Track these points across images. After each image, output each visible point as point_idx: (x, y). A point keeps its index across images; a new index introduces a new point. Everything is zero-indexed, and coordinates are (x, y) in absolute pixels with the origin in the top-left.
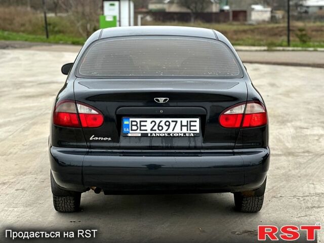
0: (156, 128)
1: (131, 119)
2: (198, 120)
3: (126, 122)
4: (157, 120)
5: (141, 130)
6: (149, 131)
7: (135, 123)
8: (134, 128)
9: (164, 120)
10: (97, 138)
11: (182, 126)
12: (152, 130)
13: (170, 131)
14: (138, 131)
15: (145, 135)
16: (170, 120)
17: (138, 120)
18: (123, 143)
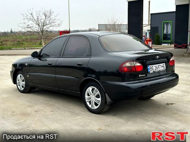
0: (156, 69)
1: (150, 66)
2: (164, 64)
3: (148, 68)
4: (156, 65)
5: (153, 70)
6: (155, 70)
7: (151, 68)
8: (151, 69)
9: (157, 65)
10: (141, 76)
11: (162, 67)
12: (155, 69)
13: (159, 69)
14: (152, 71)
15: (154, 72)
16: (159, 65)
17: (151, 66)
18: (149, 76)
